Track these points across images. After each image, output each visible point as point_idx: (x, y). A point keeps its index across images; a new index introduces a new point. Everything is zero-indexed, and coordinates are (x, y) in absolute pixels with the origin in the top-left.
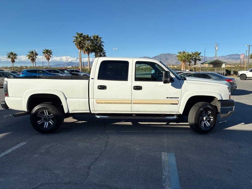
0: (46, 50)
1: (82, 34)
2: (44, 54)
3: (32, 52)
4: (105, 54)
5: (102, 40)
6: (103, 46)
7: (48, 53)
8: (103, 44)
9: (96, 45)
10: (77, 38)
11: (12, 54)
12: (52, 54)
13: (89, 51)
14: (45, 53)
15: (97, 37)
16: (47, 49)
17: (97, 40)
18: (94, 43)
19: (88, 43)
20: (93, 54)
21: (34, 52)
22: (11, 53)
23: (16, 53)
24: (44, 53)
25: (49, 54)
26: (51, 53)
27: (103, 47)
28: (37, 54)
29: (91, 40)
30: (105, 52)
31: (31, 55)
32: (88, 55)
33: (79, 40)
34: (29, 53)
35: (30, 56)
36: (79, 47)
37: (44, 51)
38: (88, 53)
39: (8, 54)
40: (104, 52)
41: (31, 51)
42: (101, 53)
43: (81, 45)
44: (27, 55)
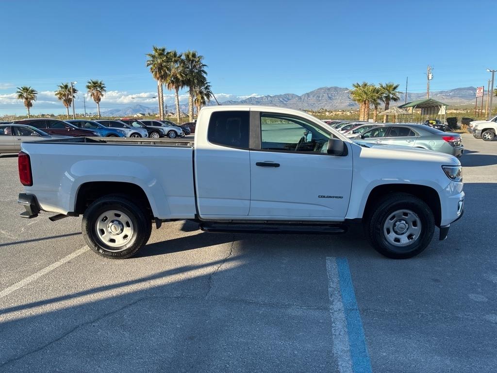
0: (93, 82)
1: (163, 50)
2: (89, 90)
3: (66, 87)
4: (208, 89)
5: (203, 62)
6: (205, 73)
7: (97, 87)
8: (205, 69)
9: (191, 71)
10: (153, 57)
11: (26, 89)
12: (105, 91)
13: (177, 83)
14: (90, 89)
15: (194, 55)
16: (94, 80)
17: (193, 61)
18: (188, 68)
19: (175, 69)
20: (187, 89)
21: (70, 86)
22: (24, 89)
23: (34, 89)
24: (88, 87)
25: (99, 89)
26: (103, 87)
27: (205, 75)
28: (74, 91)
29: (182, 61)
30: (209, 86)
31: (63, 91)
32: (177, 92)
33: (159, 61)
34: (60, 89)
35: (61, 94)
36: (158, 76)
37: (90, 84)
39: (19, 90)
40: (208, 84)
41: (64, 84)
42: (202, 88)
43: (162, 73)
44: (57, 92)
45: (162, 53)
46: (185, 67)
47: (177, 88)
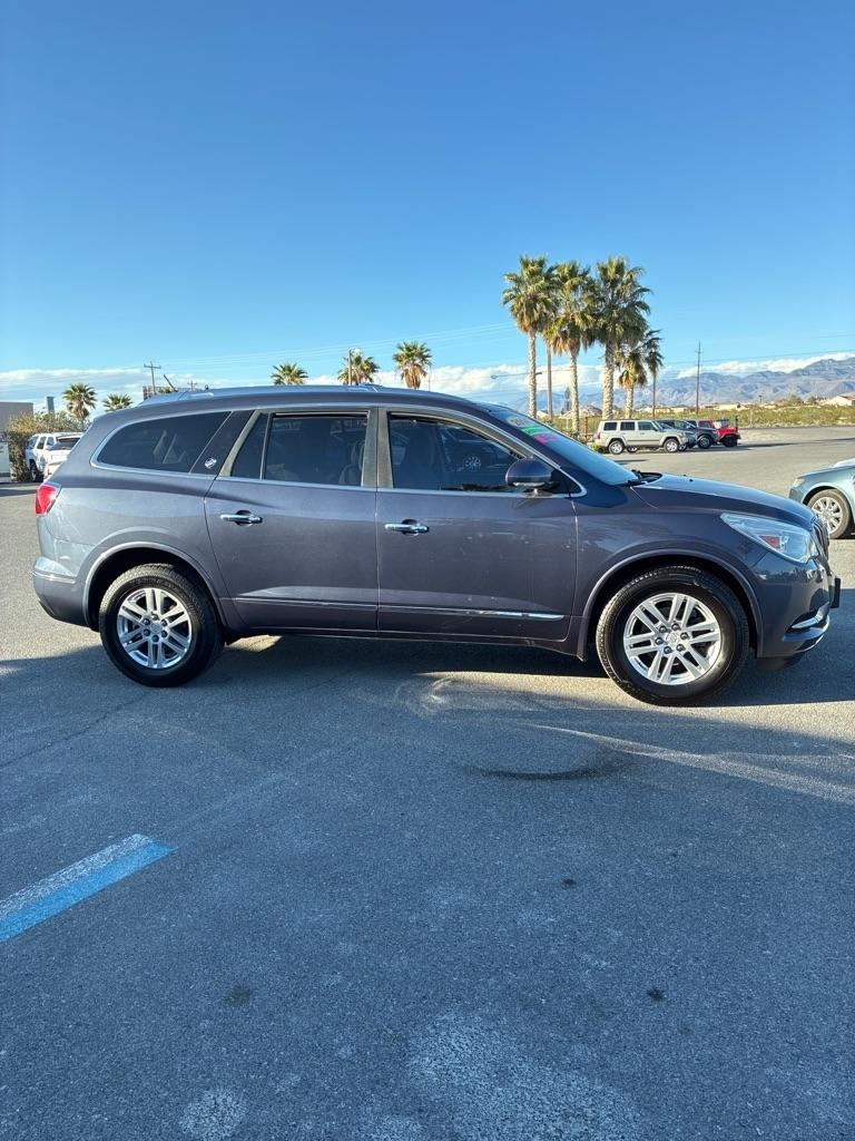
0: (408, 349)
1: (541, 263)
2: (398, 364)
3: (358, 360)
4: (655, 347)
5: (642, 282)
6: (645, 307)
7: (414, 357)
8: (645, 298)
9: (612, 306)
10: (518, 281)
11: (287, 370)
12: (430, 364)
13: (575, 337)
14: (401, 361)
15: (620, 269)
16: (409, 343)
17: (614, 283)
18: (602, 299)
19: (571, 303)
20: (599, 349)
21: (364, 358)
22: (284, 369)
23: (303, 368)
24: (398, 358)
25: (418, 361)
26: (427, 356)
27: (643, 313)
28: (373, 368)
29: (590, 286)
30: (657, 339)
32: (574, 358)
33: (531, 289)
34: (348, 365)
36: (526, 322)
37: (401, 352)
38: (571, 348)
39: (277, 372)
40: (655, 335)
41: (355, 356)
42: (640, 343)
43: (535, 314)
45: (538, 270)
46: (597, 299)
47: (574, 348)
